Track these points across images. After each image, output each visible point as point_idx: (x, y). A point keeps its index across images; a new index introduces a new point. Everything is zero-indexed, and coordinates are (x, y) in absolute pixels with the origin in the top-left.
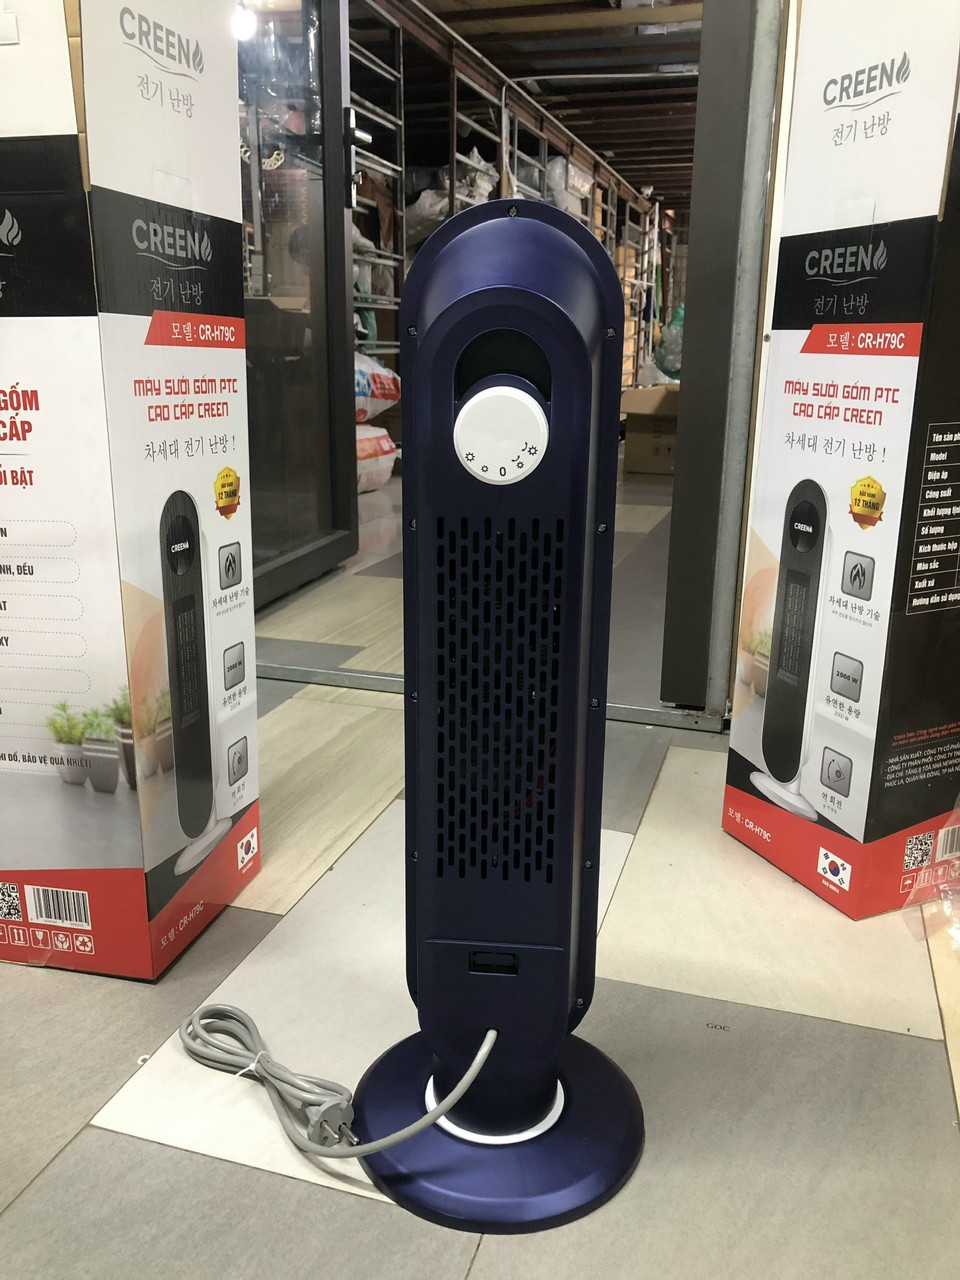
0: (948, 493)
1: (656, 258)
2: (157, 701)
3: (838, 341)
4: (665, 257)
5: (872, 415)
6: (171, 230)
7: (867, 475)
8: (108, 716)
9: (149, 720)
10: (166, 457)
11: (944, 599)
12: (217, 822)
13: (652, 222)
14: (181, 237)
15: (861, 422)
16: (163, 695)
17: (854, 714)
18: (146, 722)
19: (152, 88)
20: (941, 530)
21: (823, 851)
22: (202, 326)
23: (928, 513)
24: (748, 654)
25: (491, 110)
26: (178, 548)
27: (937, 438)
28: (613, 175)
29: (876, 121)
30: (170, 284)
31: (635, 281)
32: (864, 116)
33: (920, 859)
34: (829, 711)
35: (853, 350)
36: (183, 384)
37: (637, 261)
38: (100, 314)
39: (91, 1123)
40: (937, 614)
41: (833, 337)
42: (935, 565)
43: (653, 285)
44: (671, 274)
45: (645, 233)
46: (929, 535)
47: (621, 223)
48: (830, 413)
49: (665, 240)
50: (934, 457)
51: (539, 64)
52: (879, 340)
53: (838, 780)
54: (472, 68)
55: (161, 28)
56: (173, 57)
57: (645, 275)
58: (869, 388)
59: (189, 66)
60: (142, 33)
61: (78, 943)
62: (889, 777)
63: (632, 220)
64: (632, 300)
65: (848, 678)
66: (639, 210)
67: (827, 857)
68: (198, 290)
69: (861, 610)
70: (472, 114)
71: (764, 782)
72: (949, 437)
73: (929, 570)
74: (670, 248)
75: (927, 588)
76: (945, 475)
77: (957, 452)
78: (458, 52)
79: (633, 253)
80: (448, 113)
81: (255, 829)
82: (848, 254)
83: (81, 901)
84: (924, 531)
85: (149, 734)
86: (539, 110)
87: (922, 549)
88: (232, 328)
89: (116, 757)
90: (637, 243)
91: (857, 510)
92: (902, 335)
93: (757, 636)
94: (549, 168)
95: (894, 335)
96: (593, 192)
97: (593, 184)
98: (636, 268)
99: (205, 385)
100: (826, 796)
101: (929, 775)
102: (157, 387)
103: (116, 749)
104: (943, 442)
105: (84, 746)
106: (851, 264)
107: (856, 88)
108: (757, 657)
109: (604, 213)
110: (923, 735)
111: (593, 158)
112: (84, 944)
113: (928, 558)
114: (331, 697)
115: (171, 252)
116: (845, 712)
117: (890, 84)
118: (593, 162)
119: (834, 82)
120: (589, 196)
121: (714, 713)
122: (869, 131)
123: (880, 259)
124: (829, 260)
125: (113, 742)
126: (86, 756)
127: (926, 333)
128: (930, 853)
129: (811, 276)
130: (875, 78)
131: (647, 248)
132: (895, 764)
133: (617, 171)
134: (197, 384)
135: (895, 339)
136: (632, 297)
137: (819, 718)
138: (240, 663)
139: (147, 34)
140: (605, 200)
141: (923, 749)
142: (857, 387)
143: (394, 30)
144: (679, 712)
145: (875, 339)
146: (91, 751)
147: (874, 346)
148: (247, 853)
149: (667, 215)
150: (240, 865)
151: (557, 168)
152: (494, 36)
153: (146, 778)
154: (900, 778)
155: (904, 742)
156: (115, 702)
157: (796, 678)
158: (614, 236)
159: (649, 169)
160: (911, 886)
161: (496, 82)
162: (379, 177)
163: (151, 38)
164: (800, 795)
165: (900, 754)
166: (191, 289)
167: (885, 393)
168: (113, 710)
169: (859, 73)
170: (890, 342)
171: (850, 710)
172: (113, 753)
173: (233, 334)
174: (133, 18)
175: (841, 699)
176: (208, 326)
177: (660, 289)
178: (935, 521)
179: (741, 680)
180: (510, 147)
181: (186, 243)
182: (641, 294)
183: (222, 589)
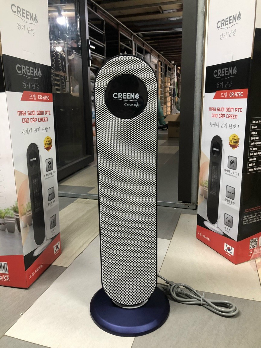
0: (257, 138)
1: (176, 80)
2: (27, 205)
3: (224, 95)
4: (178, 80)
5: (234, 116)
6: (28, 67)
7: (234, 134)
8: (12, 210)
9: (24, 211)
10: (28, 133)
11: (258, 169)
12: (47, 240)
13: (174, 71)
14: (32, 70)
15: (231, 118)
16: (29, 203)
17: (233, 203)
18: (23, 211)
19: (22, 27)
20: (256, 149)
21: (225, 244)
22: (39, 95)
23: (252, 144)
24: (201, 187)
25: (129, 42)
26: (33, 160)
27: (254, 122)
28: (163, 58)
29: (232, 32)
30: (29, 83)
31: (170, 86)
32: (229, 31)
33: (254, 246)
34: (226, 203)
35: (228, 97)
36: (33, 112)
37: (170, 81)
38: (6, 92)
39: (5, 334)
40: (255, 174)
41: (222, 94)
42: (255, 159)
43: (175, 87)
44: (180, 84)
45: (172, 74)
46: (253, 150)
47: (166, 71)
48: (223, 116)
49: (178, 75)
50: (253, 127)
51: (142, 29)
52: (235, 94)
53: (229, 223)
54: (124, 30)
55: (24, 10)
56: (28, 19)
57: (173, 85)
58: (233, 108)
59: (33, 21)
60: (18, 11)
61: (5, 278)
62: (244, 222)
63: (169, 70)
64: (169, 92)
65: (231, 193)
66: (171, 67)
67: (227, 246)
68: (37, 85)
69: (234, 172)
70: (125, 43)
71: (208, 224)
72: (257, 122)
73: (253, 161)
74: (179, 77)
75: (253, 166)
76: (256, 133)
77: (259, 126)
78: (120, 26)
79: (169, 79)
80: (118, 43)
81: (59, 242)
82: (226, 70)
83: (5, 265)
84: (251, 149)
85: (24, 215)
86: (142, 41)
87: (251, 154)
88: (48, 96)
89: (14, 222)
90: (171, 76)
91: (231, 144)
92: (242, 92)
93: (204, 181)
94: (146, 56)
95: (240, 92)
96: (158, 63)
97: (158, 61)
98: (170, 83)
99: (40, 112)
100: (226, 228)
101: (256, 221)
102: (25, 113)
103: (14, 220)
104: (255, 123)
105: (5, 219)
106: (227, 73)
107: (226, 23)
108: (204, 187)
109: (161, 68)
110: (253, 209)
111: (158, 54)
112: (6, 278)
113: (253, 157)
114: (84, 202)
115: (29, 74)
116: (230, 203)
117: (236, 21)
118: (158, 55)
119: (219, 22)
120: (157, 64)
121: (193, 204)
122: (230, 35)
123: (235, 71)
124: (220, 72)
125: (13, 218)
126: (6, 222)
127: (249, 92)
128: (257, 244)
129: (215, 77)
130: (231, 20)
131: (173, 77)
132: (245, 218)
133: (164, 57)
134: (38, 112)
135: (240, 94)
136: (170, 91)
137: (223, 205)
138: (53, 193)
139: (20, 12)
140: (161, 65)
141: (254, 213)
142: (230, 108)
143: (102, 21)
144: (183, 204)
145: (234, 94)
146: (7, 220)
147: (234, 96)
148: (56, 249)
149: (179, 69)
150: (55, 252)
151: (148, 57)
152: (130, 22)
153: (24, 228)
154: (247, 222)
155: (248, 211)
156: (14, 206)
157: (216, 193)
158: (164, 74)
159: (173, 56)
160: (252, 254)
161: (131, 34)
162: (100, 60)
163: (21, 13)
164: (218, 227)
165: (247, 215)
166: (35, 85)
167: (238, 109)
168: (13, 208)
169: (226, 19)
170: (239, 95)
171: (232, 202)
172: (13, 221)
173: (49, 98)
174: (15, 7)
175: (229, 199)
176: (41, 96)
177: (177, 88)
178: (254, 146)
179: (200, 194)
180: (135, 51)
181: (33, 71)
182: (172, 90)
183: (47, 171)
